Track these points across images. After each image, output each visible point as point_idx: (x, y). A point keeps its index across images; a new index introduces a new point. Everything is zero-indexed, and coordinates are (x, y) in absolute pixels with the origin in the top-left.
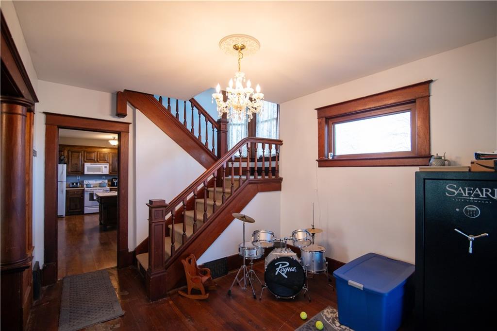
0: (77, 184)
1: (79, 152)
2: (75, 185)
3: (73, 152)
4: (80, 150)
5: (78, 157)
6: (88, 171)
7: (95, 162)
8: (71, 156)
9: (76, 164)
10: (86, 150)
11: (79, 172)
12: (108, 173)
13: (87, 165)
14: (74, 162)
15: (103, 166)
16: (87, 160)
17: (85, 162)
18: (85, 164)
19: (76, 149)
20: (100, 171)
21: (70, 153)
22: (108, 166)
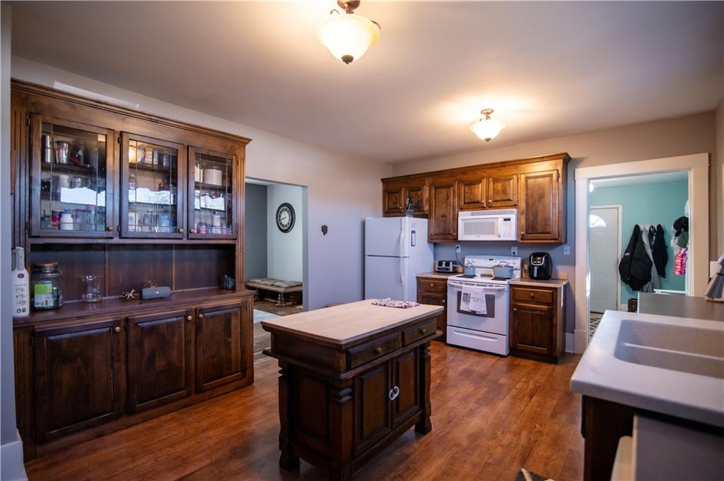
0: (448, 264)
1: (449, 186)
2: (444, 266)
3: (439, 187)
4: (449, 180)
5: (448, 197)
6: (466, 232)
7: (483, 208)
8: (435, 199)
9: (443, 216)
10: (464, 177)
11: (449, 234)
12: (513, 237)
13: (464, 217)
14: (441, 211)
15: (501, 217)
16: (465, 203)
17: (462, 209)
18: (460, 213)
19: (444, 180)
20: (493, 233)
21: (433, 191)
22: (513, 217)
